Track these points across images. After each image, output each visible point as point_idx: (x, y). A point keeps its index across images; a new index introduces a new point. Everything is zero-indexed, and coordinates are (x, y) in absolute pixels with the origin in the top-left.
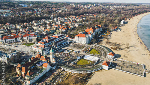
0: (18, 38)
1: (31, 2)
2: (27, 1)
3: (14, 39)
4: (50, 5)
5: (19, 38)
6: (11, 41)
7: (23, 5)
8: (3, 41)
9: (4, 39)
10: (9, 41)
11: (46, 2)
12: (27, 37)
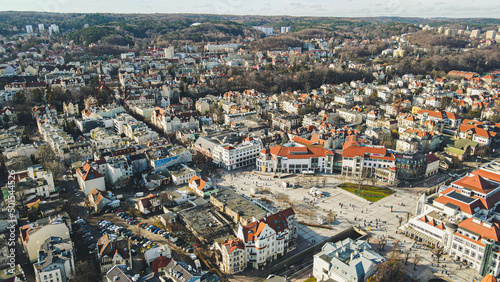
0: (320, 159)
1: (283, 18)
2: (270, 18)
3: (307, 161)
4: (345, 28)
5: (326, 158)
6: (297, 166)
7: (263, 29)
8: (270, 162)
9: (274, 156)
10: (290, 166)
11: (328, 20)
12: (358, 161)
